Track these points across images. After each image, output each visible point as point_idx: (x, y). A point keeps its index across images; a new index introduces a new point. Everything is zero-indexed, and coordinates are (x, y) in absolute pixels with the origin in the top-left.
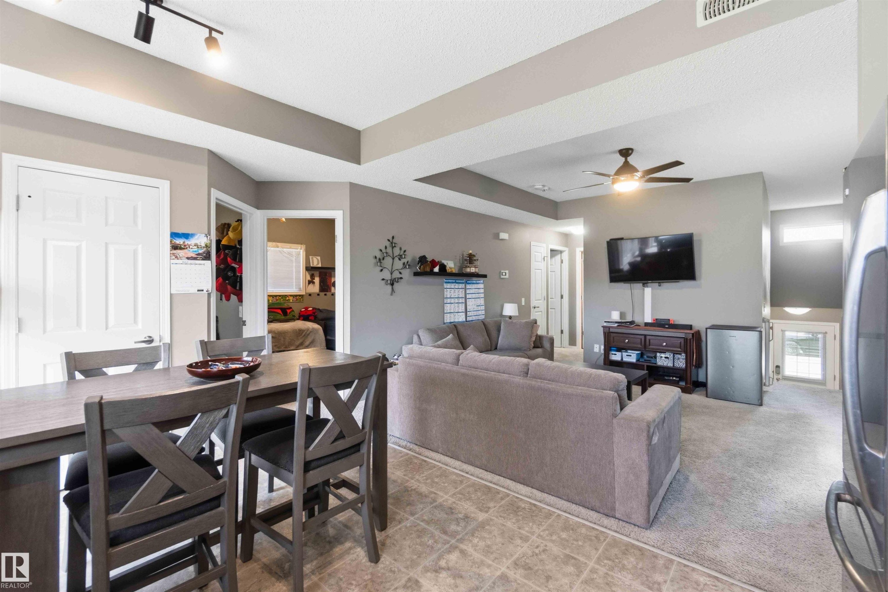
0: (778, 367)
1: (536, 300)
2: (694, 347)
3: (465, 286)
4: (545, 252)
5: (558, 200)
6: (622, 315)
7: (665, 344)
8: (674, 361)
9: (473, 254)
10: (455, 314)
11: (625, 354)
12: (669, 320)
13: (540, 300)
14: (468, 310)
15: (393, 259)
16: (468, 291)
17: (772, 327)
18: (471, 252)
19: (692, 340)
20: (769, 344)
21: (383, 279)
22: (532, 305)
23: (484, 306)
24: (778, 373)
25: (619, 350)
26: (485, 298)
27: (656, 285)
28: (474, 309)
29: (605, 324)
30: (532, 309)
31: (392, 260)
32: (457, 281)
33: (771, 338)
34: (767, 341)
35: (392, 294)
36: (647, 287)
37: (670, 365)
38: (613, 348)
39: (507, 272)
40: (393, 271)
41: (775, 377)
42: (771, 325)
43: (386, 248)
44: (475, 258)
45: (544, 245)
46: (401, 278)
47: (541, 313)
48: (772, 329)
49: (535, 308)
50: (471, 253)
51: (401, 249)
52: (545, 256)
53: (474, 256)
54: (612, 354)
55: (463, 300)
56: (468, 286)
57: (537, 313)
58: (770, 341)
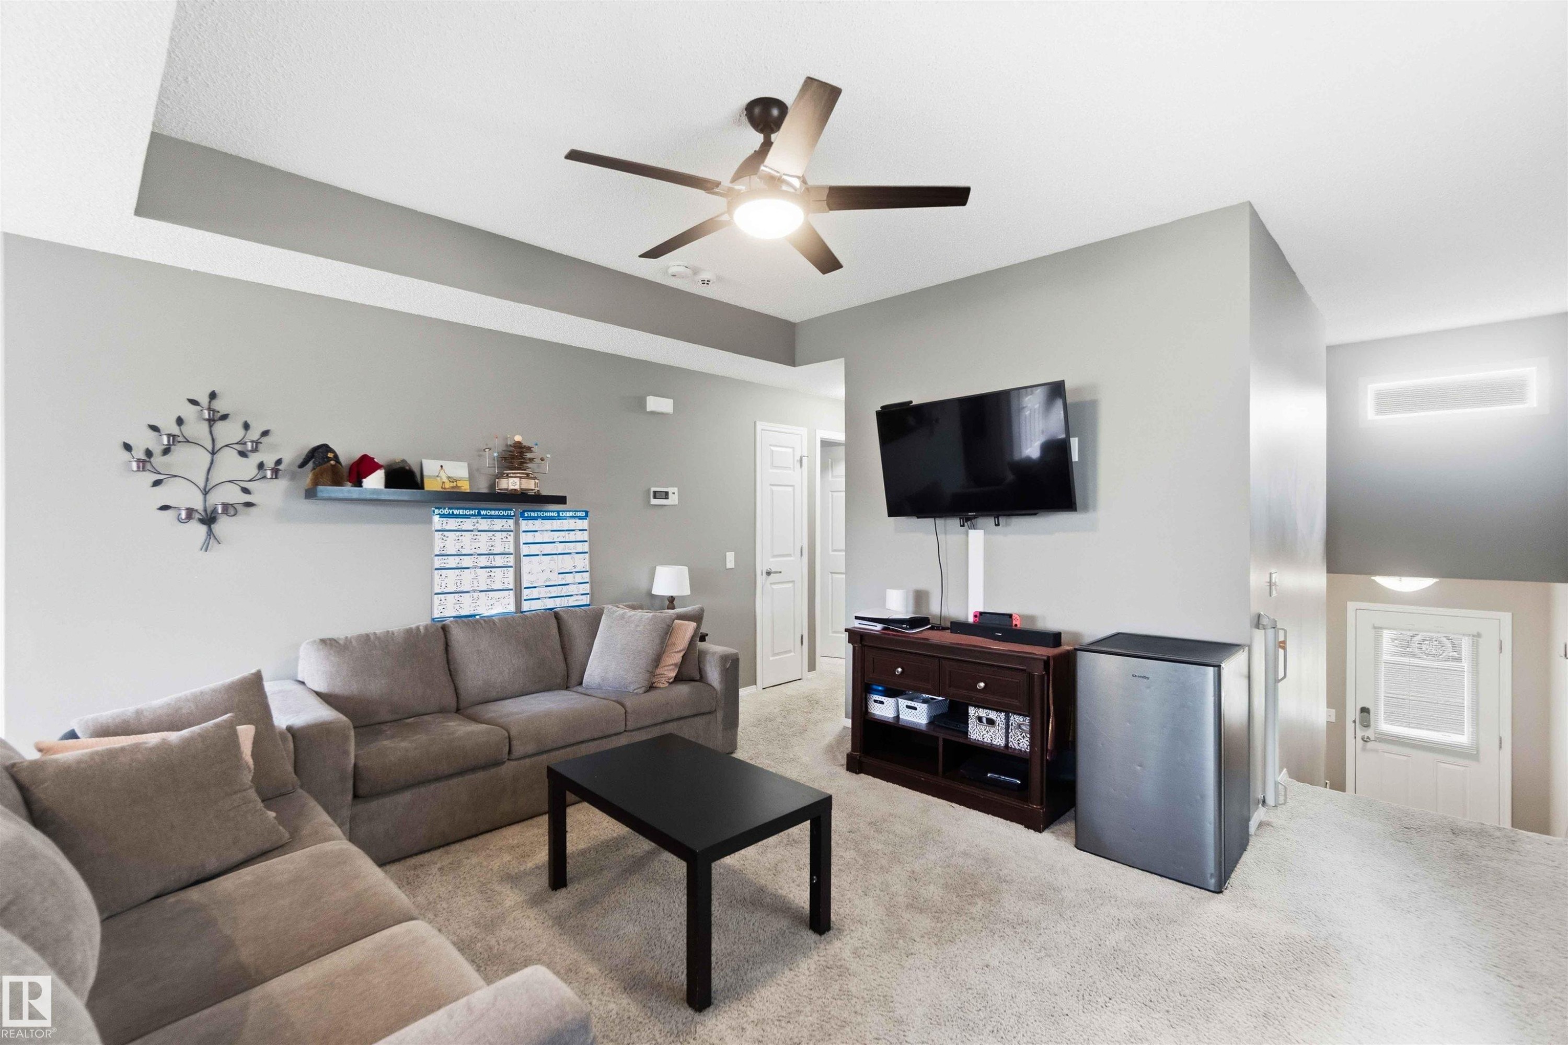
0: (1365, 710)
1: (774, 556)
2: (1051, 701)
3: (517, 524)
4: (805, 443)
5: (794, 318)
6: (920, 597)
7: (982, 685)
8: (1007, 733)
9: (525, 443)
10: (476, 595)
11: (903, 703)
12: (1010, 616)
13: (789, 555)
14: (525, 584)
15: (213, 453)
16: (524, 538)
17: (1284, 642)
18: (518, 438)
19: (1046, 678)
20: (1275, 689)
21: (165, 508)
22: (761, 566)
23: (587, 575)
24: (1366, 724)
25: (892, 693)
26: (592, 553)
27: (990, 522)
28: (549, 579)
29: (857, 624)
30: (760, 579)
31: (208, 457)
32: (483, 512)
33: (1281, 675)
34: (1271, 681)
35: (206, 547)
36: (974, 527)
37: (999, 741)
38: (875, 687)
39: (675, 490)
40: (212, 482)
41: (1360, 734)
42: (1281, 639)
43: (180, 421)
44: (529, 455)
45: (804, 431)
46: (249, 505)
47: (790, 585)
48: (1284, 648)
49: (768, 573)
50: (519, 443)
51: (246, 426)
52: (806, 454)
53: (529, 449)
54: (876, 701)
55: (511, 560)
56: (524, 525)
57: (775, 587)
58: (1277, 681)
